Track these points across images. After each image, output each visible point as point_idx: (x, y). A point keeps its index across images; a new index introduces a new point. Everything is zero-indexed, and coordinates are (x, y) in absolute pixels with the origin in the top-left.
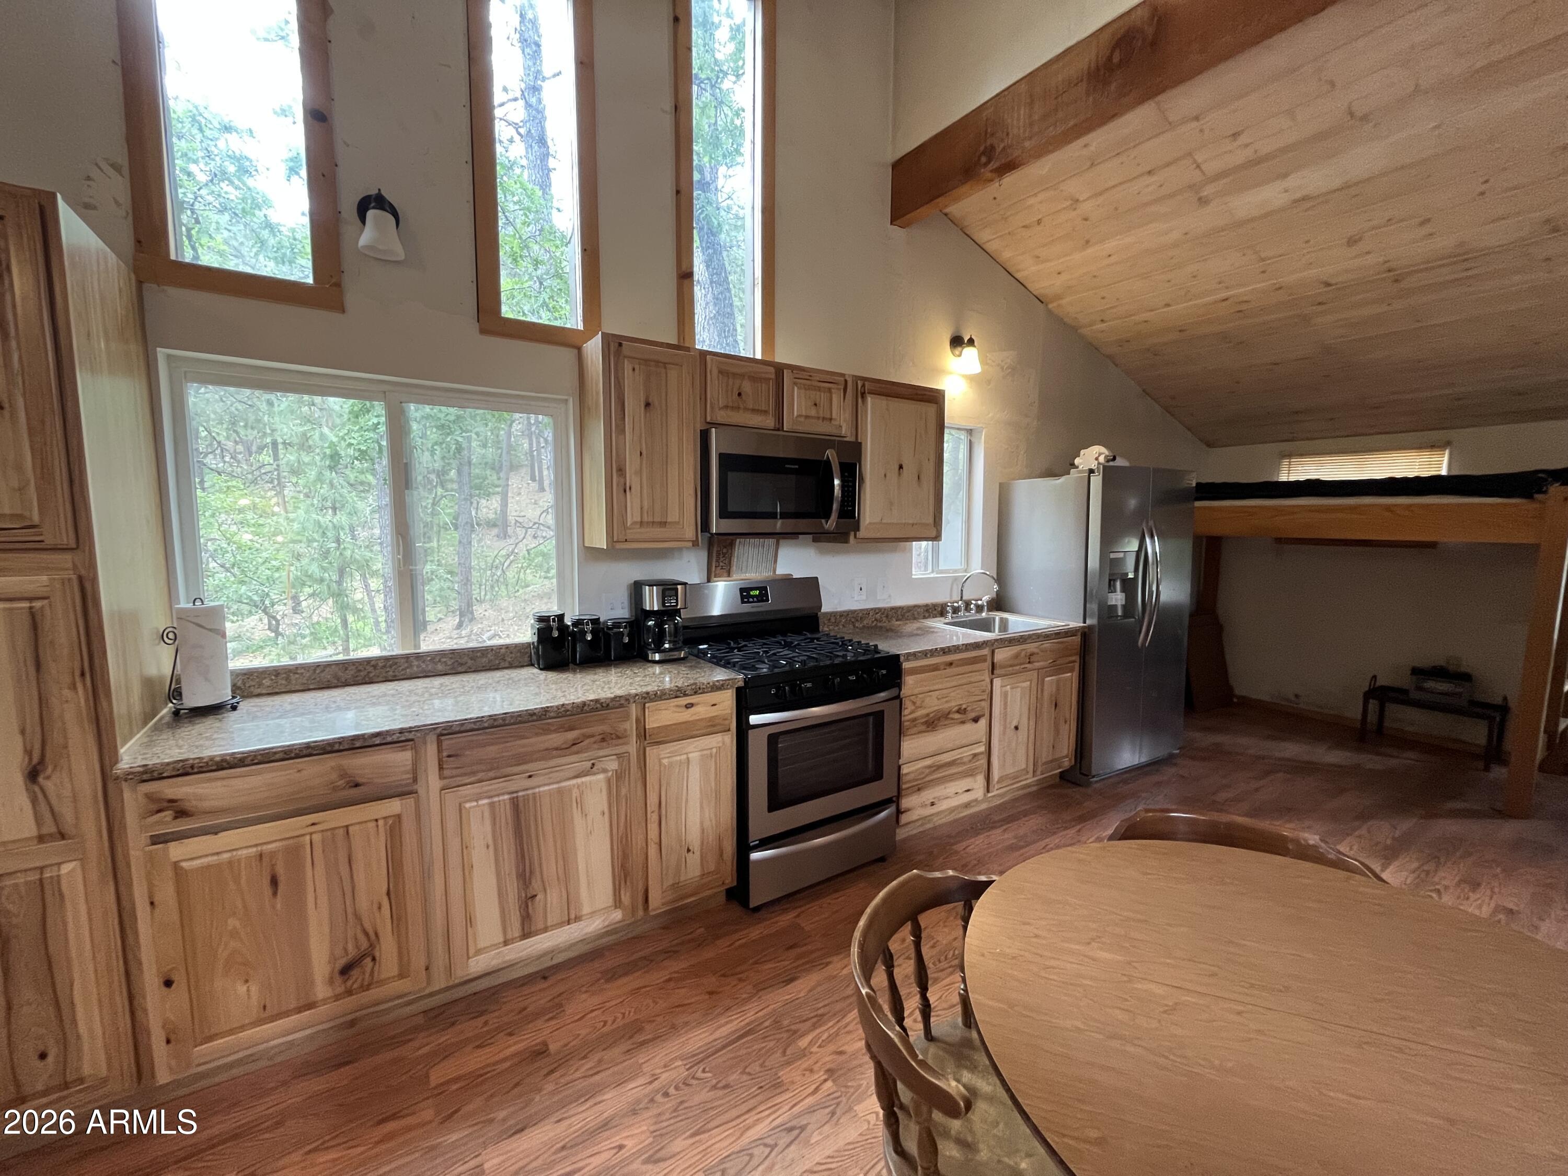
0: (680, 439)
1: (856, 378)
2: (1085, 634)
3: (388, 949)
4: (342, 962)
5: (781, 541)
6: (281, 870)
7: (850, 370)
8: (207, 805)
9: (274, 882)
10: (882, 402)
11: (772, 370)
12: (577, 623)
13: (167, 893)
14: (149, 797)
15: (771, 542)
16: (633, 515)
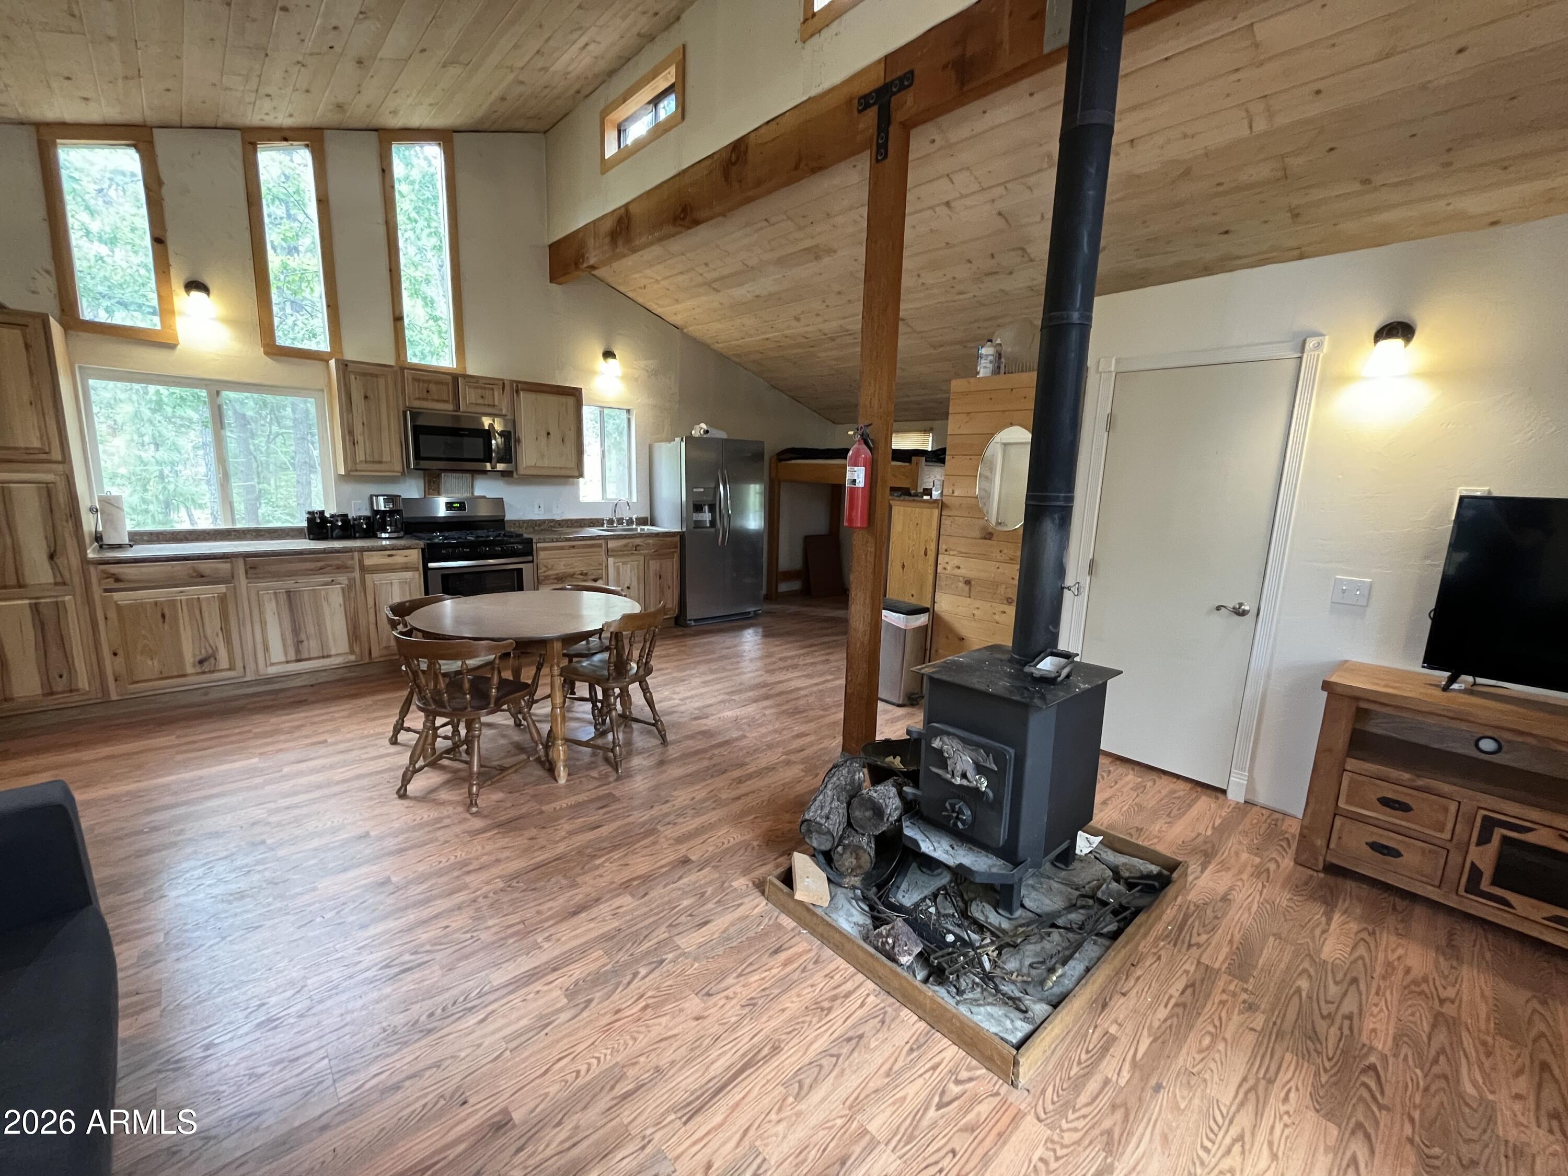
0: (389, 417)
1: (512, 382)
2: (681, 535)
3: (223, 654)
4: (198, 658)
5: (476, 476)
6: (167, 612)
7: (507, 376)
8: (129, 577)
9: (163, 616)
10: (532, 396)
11: (449, 377)
12: (332, 516)
13: (113, 615)
14: (103, 571)
15: (468, 476)
16: (361, 456)
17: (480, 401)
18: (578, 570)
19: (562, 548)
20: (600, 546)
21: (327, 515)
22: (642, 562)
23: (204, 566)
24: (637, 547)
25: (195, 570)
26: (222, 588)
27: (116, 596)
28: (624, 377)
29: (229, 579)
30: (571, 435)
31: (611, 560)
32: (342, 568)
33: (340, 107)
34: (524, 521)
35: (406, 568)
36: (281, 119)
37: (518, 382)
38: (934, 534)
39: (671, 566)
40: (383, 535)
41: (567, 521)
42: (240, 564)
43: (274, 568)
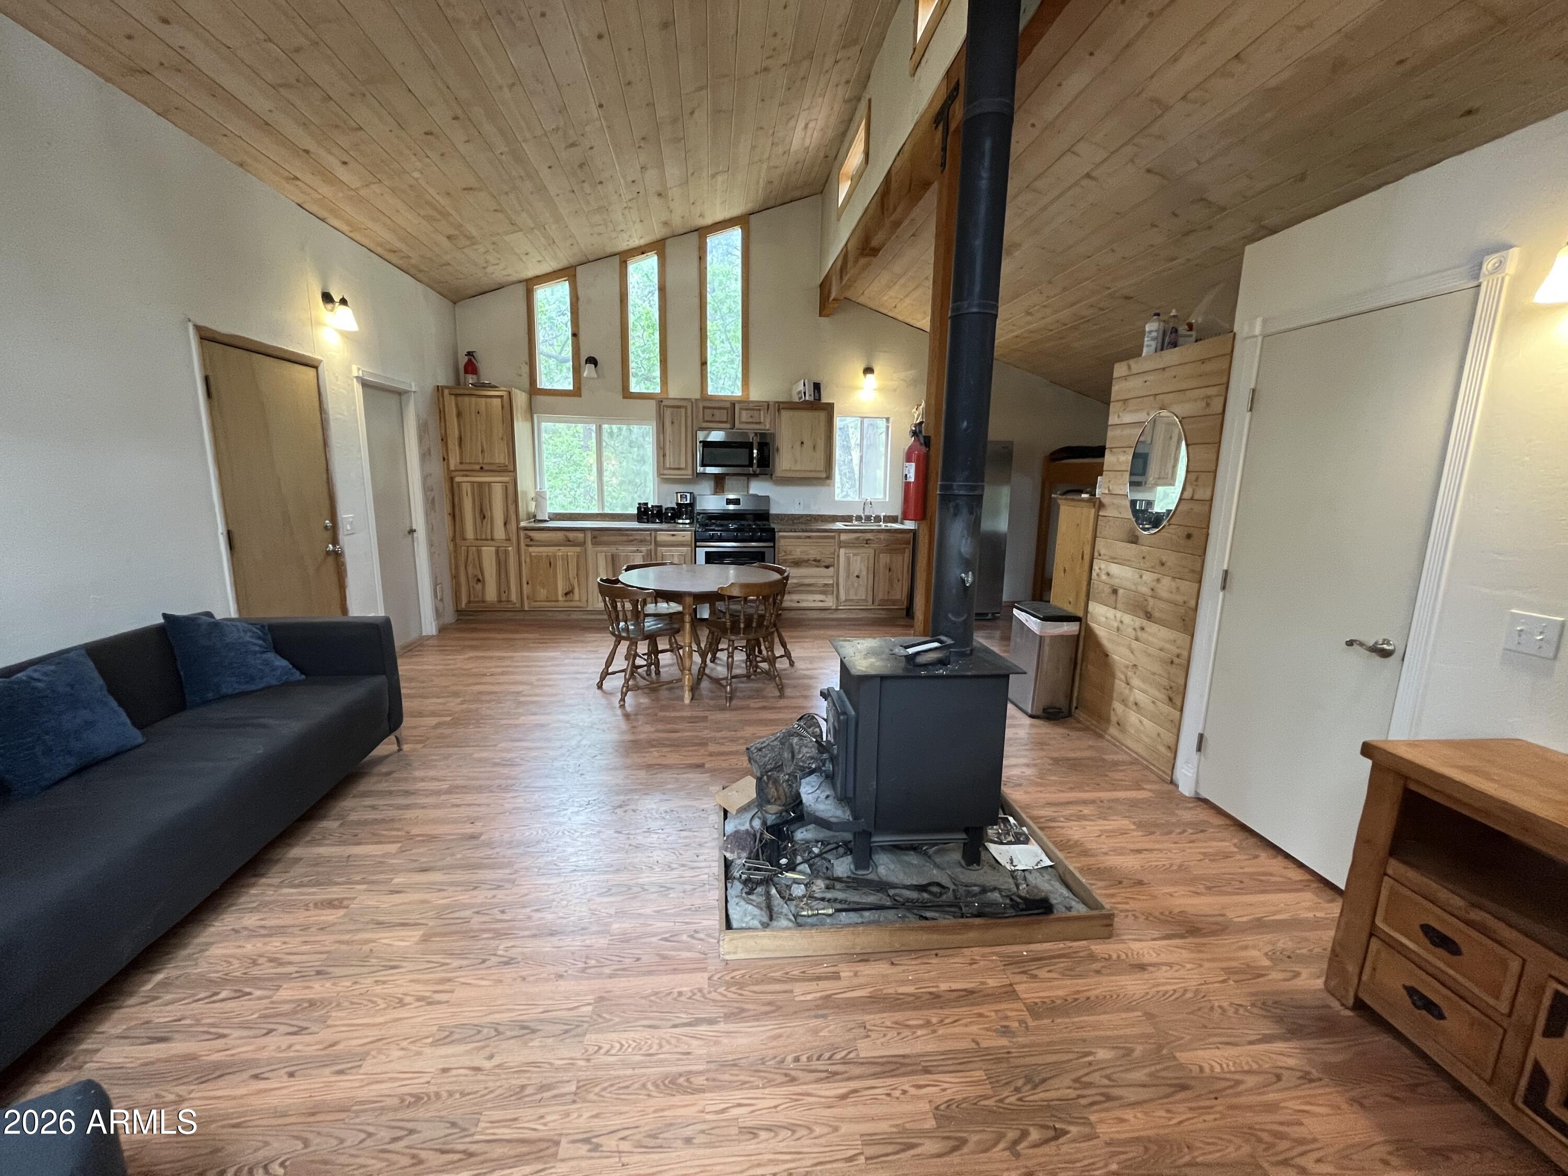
1: (776, 403)
3: (576, 590)
4: (565, 591)
6: (552, 561)
9: (550, 564)
10: (792, 413)
13: (528, 560)
14: (530, 534)
17: (751, 420)
18: (812, 557)
19: (799, 537)
20: (833, 537)
21: (650, 506)
22: (872, 555)
23: (571, 535)
24: (867, 541)
25: (567, 537)
26: (578, 549)
27: (531, 549)
28: (881, 390)
29: (583, 544)
30: (821, 444)
31: (842, 551)
32: (642, 542)
33: (666, 223)
34: (785, 515)
35: (682, 545)
36: (636, 242)
37: (779, 403)
38: (1089, 536)
39: (901, 562)
40: (681, 521)
41: (821, 516)
42: (589, 535)
43: (605, 538)
